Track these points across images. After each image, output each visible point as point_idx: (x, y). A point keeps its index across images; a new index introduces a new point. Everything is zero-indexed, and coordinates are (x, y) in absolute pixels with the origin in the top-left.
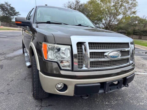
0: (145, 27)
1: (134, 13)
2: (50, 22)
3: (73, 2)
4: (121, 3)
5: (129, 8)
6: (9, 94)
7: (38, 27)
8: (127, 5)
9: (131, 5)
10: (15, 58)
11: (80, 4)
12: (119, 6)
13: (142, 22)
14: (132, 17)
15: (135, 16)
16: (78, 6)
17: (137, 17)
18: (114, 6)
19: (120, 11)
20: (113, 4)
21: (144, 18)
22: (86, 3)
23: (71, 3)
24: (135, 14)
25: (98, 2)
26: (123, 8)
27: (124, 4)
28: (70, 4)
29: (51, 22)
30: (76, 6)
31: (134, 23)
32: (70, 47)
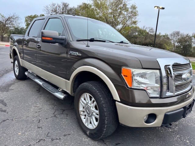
0: (146, 39)
1: (135, 23)
2: (93, 39)
3: (59, 4)
4: (119, 10)
5: (130, 17)
7: (89, 46)
8: (125, 13)
9: (131, 13)
11: (69, 8)
12: (118, 14)
13: (142, 33)
14: (131, 28)
16: (66, 11)
17: (136, 28)
18: (111, 13)
19: (118, 20)
20: (110, 11)
21: (145, 29)
22: (76, 7)
24: (136, 25)
25: (92, 7)
26: (121, 16)
27: (123, 12)
29: (95, 39)
30: (63, 10)
31: (134, 34)
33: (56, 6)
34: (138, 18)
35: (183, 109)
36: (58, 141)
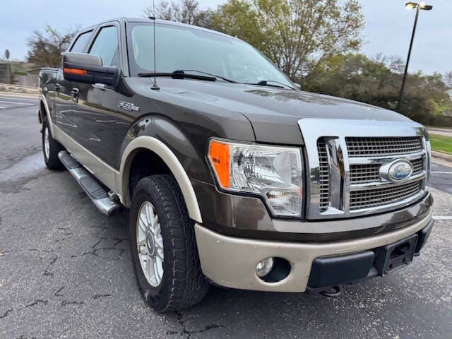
0: (381, 86)
1: (354, 45)
2: (182, 72)
3: (176, 4)
4: (317, 15)
5: (341, 31)
6: (64, 303)
7: (159, 89)
8: (332, 21)
9: (346, 22)
10: (28, 185)
11: (197, 12)
12: (313, 25)
13: (373, 71)
14: (346, 58)
15: (355, 53)
16: (192, 19)
17: (359, 58)
18: (297, 23)
19: (314, 38)
20: (294, 17)
21: (380, 61)
22: (214, 8)
23: (169, 6)
24: (358, 50)
25: (251, 9)
26: (322, 29)
27: (327, 19)
28: (167, 9)
29: (186, 73)
30: (184, 17)
31: (353, 73)
32: (297, 151)
33: (170, 9)
34: (362, 34)
35: (372, 253)
36: (75, 306)
